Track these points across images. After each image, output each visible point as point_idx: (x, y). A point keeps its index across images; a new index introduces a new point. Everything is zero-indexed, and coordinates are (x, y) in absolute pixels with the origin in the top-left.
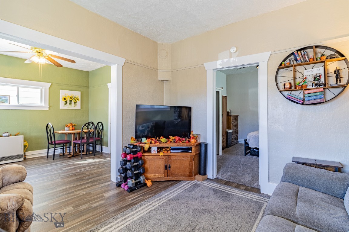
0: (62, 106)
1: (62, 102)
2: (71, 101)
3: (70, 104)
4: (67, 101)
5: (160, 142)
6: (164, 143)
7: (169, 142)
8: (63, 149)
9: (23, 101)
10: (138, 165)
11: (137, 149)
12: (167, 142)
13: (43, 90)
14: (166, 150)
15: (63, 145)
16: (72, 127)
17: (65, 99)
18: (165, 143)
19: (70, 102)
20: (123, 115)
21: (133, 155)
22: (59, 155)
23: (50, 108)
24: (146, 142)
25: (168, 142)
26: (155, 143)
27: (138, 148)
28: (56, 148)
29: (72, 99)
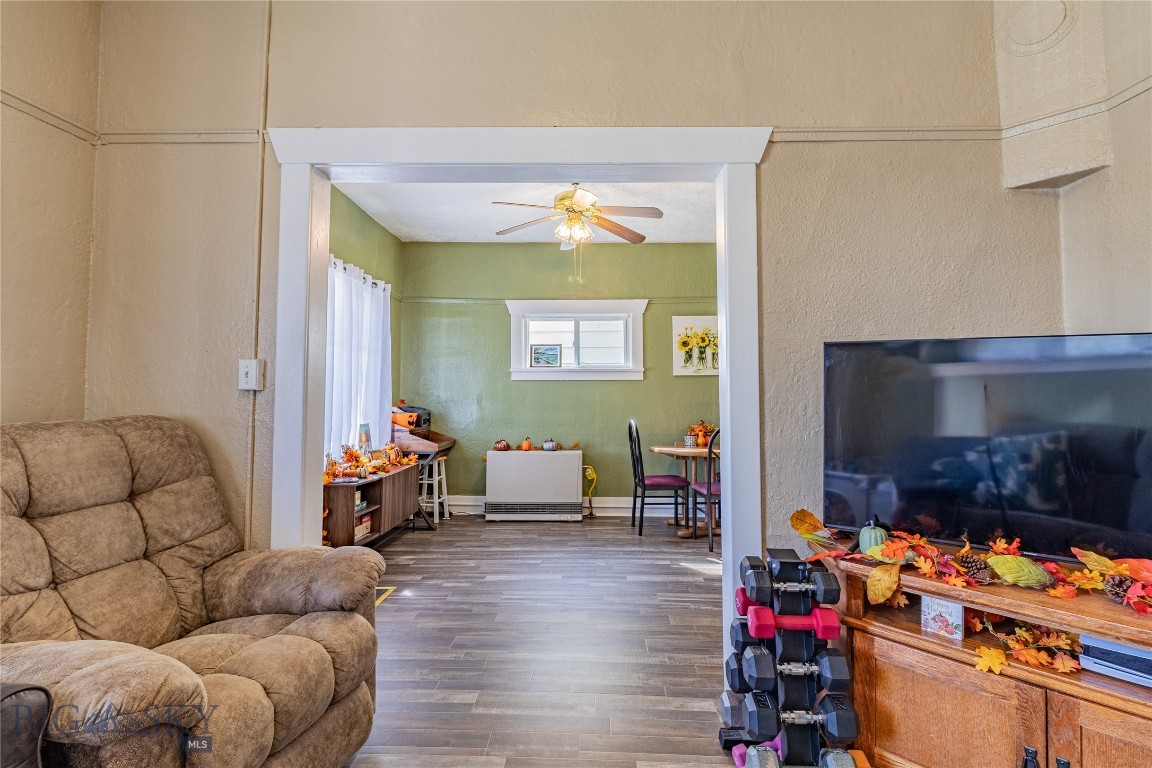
0: (679, 367)
1: (678, 354)
2: (705, 348)
3: (702, 359)
4: (691, 350)
5: (979, 576)
6: (1015, 586)
7: (1060, 591)
8: (676, 504)
9: (589, 359)
10: (810, 677)
11: (811, 587)
12: (1044, 588)
13: (630, 320)
14: (1036, 640)
15: (676, 492)
16: (705, 436)
17: (685, 344)
18: (1029, 588)
19: (701, 353)
20: (767, 397)
21: (783, 612)
22: (665, 522)
23: (649, 373)
24: (879, 557)
25: (1053, 586)
26: (940, 575)
27: (814, 583)
28: (647, 500)
29: (707, 342)
